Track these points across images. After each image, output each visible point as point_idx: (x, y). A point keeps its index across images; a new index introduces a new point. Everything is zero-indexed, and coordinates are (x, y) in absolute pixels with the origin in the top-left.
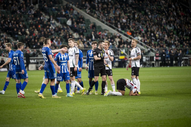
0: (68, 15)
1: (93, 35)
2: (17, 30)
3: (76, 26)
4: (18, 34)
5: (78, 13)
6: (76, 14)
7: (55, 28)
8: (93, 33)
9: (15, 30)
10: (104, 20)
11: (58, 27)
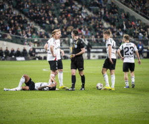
0: (101, 5)
1: (124, 25)
2: (45, 19)
3: (107, 16)
4: (45, 23)
5: (112, 3)
6: (110, 3)
7: (86, 17)
8: (124, 23)
9: (43, 18)
10: (138, 10)
11: (88, 16)
